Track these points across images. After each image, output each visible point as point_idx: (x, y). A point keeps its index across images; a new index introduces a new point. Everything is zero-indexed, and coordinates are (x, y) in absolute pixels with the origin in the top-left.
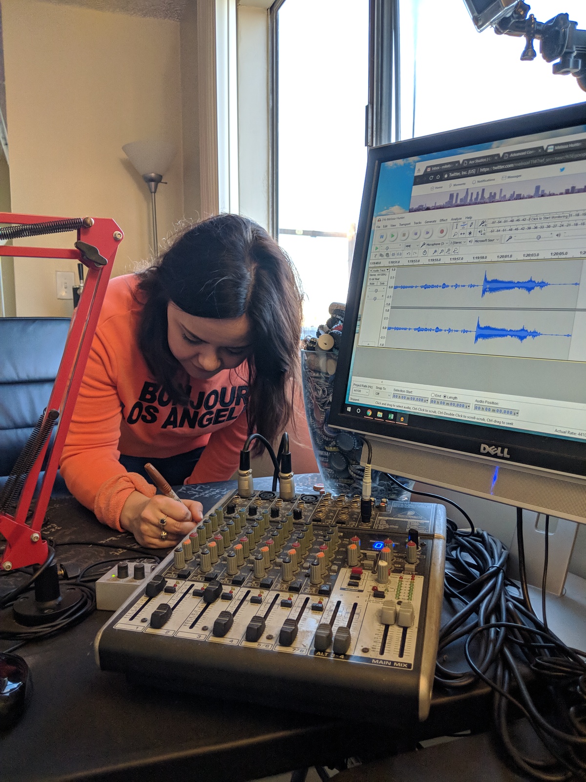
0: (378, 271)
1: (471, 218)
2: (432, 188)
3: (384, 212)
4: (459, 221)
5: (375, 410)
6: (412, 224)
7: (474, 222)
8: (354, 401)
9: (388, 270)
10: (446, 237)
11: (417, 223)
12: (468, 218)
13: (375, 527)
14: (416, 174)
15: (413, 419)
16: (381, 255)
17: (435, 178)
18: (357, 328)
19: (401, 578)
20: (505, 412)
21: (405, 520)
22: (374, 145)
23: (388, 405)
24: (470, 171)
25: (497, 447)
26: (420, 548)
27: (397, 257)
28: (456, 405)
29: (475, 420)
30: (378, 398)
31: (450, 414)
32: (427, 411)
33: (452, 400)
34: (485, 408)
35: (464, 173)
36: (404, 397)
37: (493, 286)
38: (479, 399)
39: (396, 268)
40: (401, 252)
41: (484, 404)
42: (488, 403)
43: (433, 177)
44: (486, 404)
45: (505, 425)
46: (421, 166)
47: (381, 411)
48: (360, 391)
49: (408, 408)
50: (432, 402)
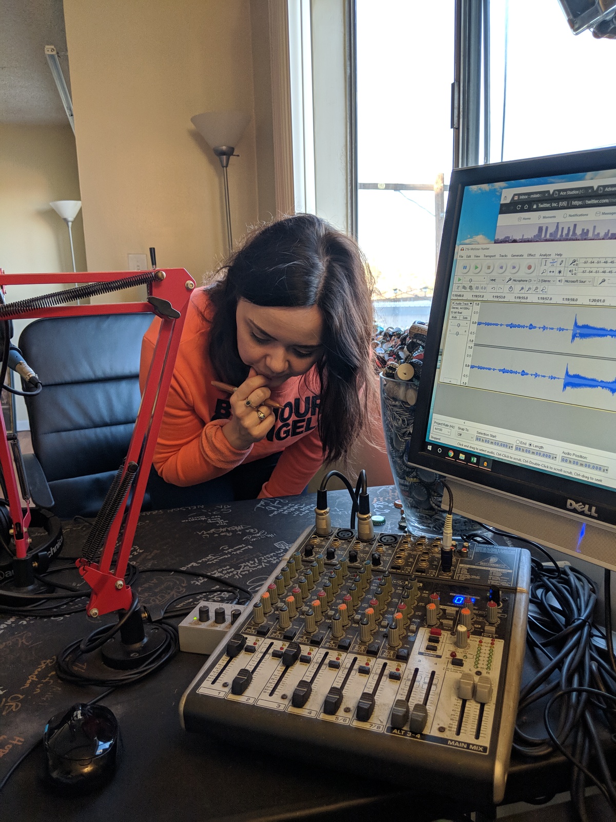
0: (460, 304)
1: (561, 255)
2: (520, 219)
3: (467, 241)
4: (548, 257)
5: (457, 452)
6: (498, 257)
7: (564, 260)
8: (435, 440)
9: (471, 304)
10: (534, 274)
11: (503, 256)
12: (558, 255)
13: (456, 577)
14: (502, 202)
15: (498, 465)
16: (464, 287)
17: (523, 207)
18: (438, 364)
19: (480, 642)
20: (593, 467)
21: (487, 569)
22: (460, 167)
23: (471, 447)
24: (560, 203)
25: (584, 504)
26: (502, 604)
27: (481, 291)
28: (542, 455)
29: (562, 473)
30: (460, 439)
31: (536, 464)
32: (511, 458)
33: (538, 449)
34: (572, 461)
35: (554, 205)
36: (487, 441)
37: (584, 332)
38: (566, 451)
39: (480, 303)
40: (486, 286)
41: (571, 457)
42: (576, 456)
43: (520, 206)
44: (574, 457)
45: (594, 481)
46: (508, 194)
47: (463, 453)
48: (441, 430)
49: (492, 453)
50: (517, 449)
